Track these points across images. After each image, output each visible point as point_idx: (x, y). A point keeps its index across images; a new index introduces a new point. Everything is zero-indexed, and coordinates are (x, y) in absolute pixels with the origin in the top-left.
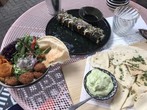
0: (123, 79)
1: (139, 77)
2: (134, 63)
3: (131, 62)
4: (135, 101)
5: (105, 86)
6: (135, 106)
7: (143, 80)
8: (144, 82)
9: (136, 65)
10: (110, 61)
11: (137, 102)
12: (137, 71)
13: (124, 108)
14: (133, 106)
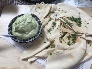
0: (51, 32)
1: (67, 35)
2: (70, 21)
3: (67, 20)
4: (51, 54)
5: (26, 30)
6: (48, 59)
7: (69, 39)
8: (68, 41)
9: (71, 24)
10: (49, 14)
11: (52, 56)
12: (68, 29)
13: (36, 57)
14: (46, 58)
